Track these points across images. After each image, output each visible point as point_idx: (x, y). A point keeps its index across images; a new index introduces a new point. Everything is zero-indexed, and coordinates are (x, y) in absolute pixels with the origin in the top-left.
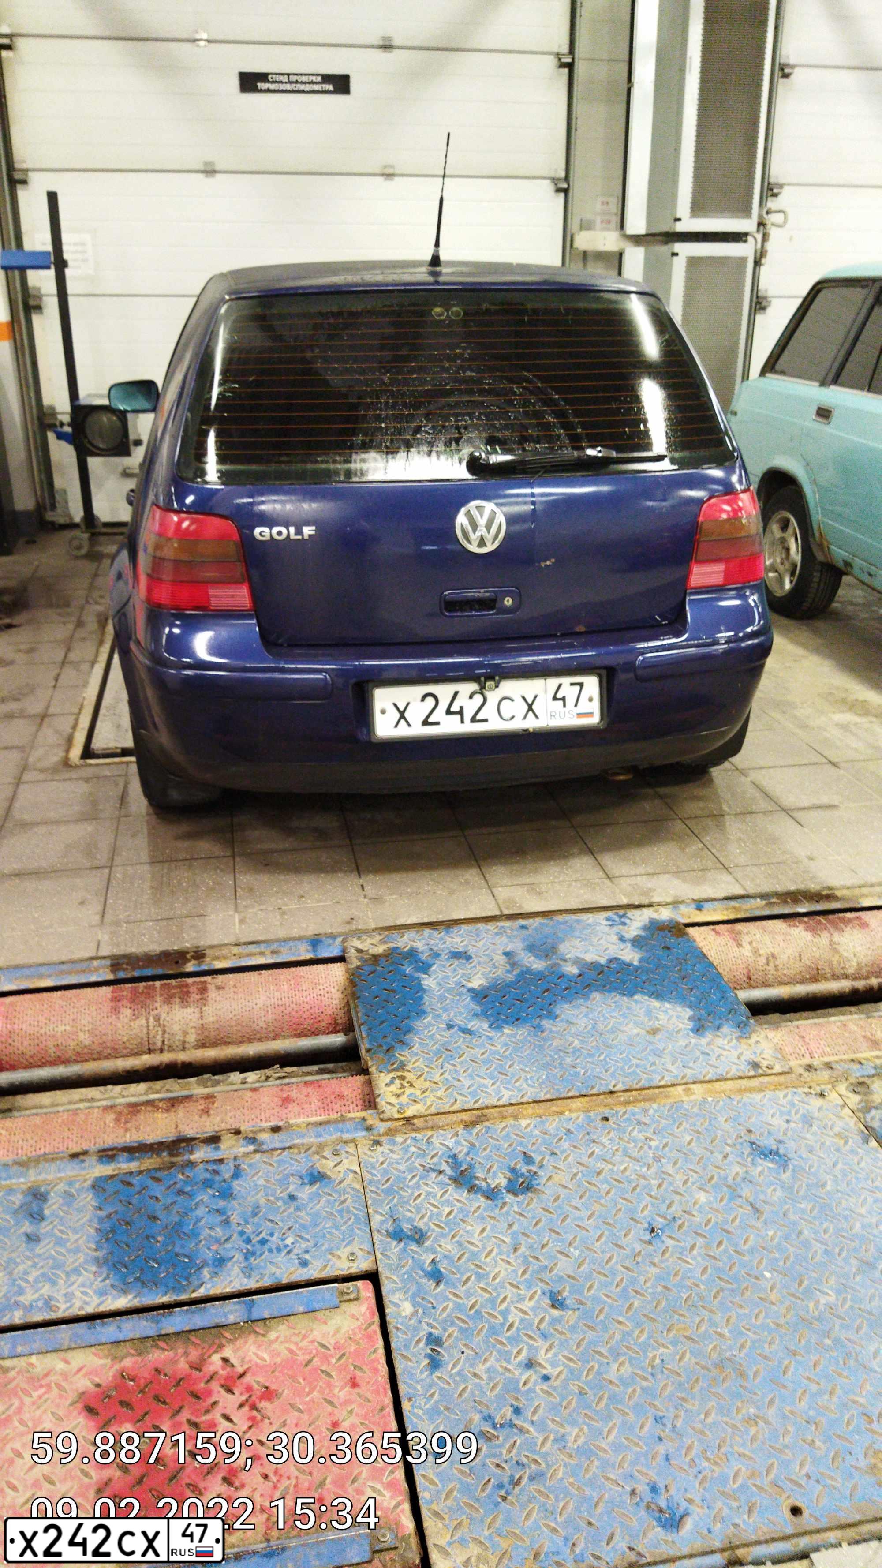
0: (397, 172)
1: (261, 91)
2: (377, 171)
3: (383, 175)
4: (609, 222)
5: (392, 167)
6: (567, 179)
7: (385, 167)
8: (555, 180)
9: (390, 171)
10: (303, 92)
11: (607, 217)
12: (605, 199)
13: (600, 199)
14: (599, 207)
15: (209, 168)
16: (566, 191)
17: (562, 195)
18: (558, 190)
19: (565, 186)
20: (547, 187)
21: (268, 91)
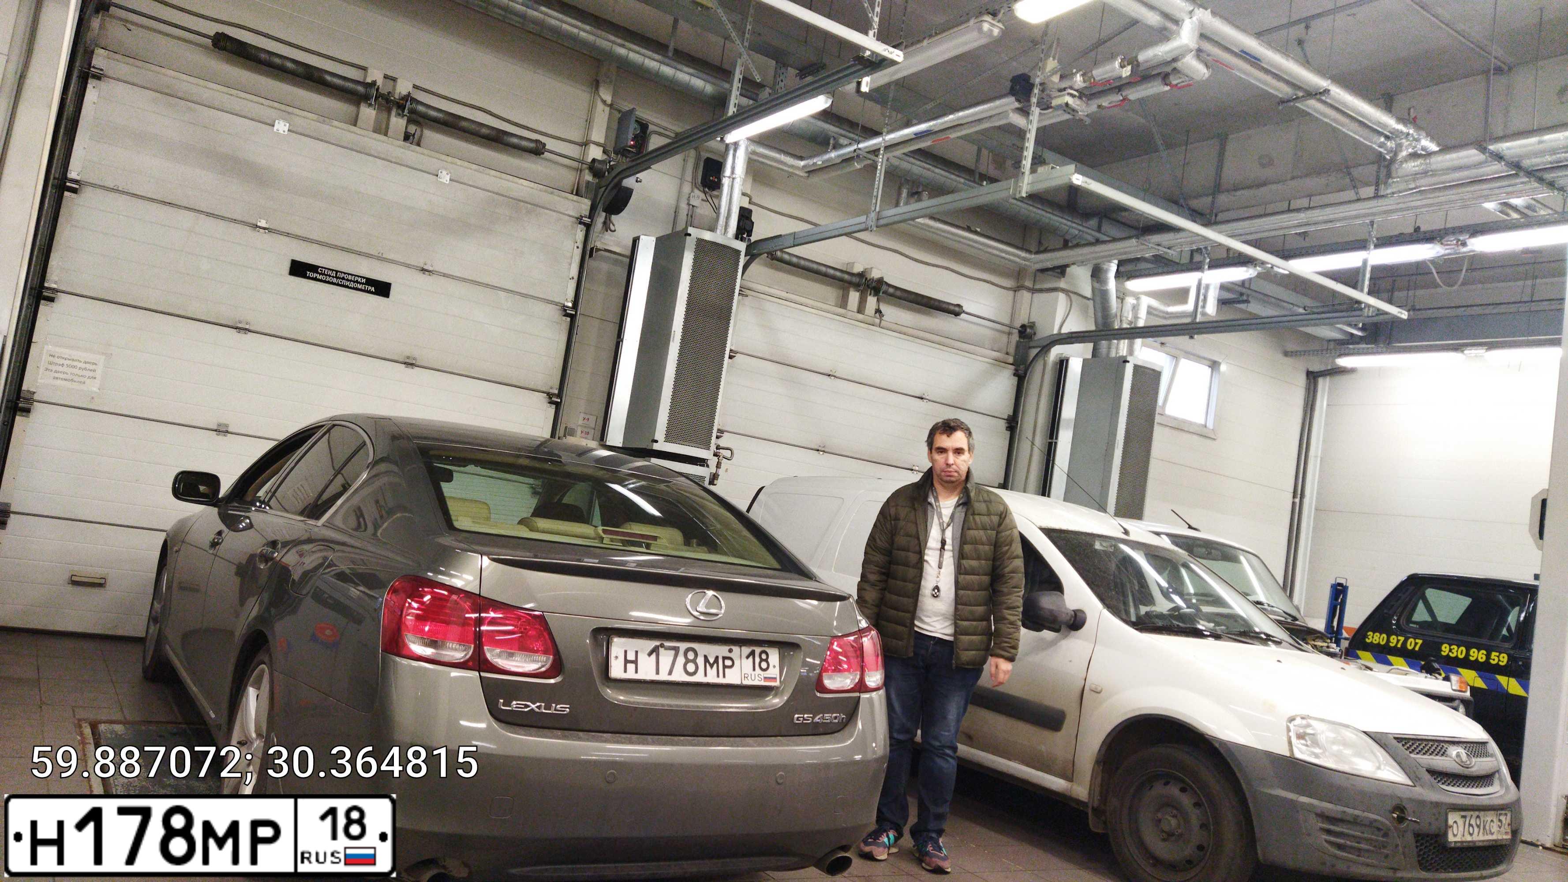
0: (418, 363)
1: (309, 278)
2: (402, 360)
3: (405, 363)
4: (588, 433)
5: (414, 359)
6: (560, 395)
7: (408, 358)
8: (550, 395)
10: (347, 287)
11: (585, 430)
13: (582, 415)
14: (580, 422)
15: (240, 325)
16: (558, 405)
17: (554, 406)
18: (551, 403)
19: (559, 400)
20: (543, 398)
21: (315, 279)
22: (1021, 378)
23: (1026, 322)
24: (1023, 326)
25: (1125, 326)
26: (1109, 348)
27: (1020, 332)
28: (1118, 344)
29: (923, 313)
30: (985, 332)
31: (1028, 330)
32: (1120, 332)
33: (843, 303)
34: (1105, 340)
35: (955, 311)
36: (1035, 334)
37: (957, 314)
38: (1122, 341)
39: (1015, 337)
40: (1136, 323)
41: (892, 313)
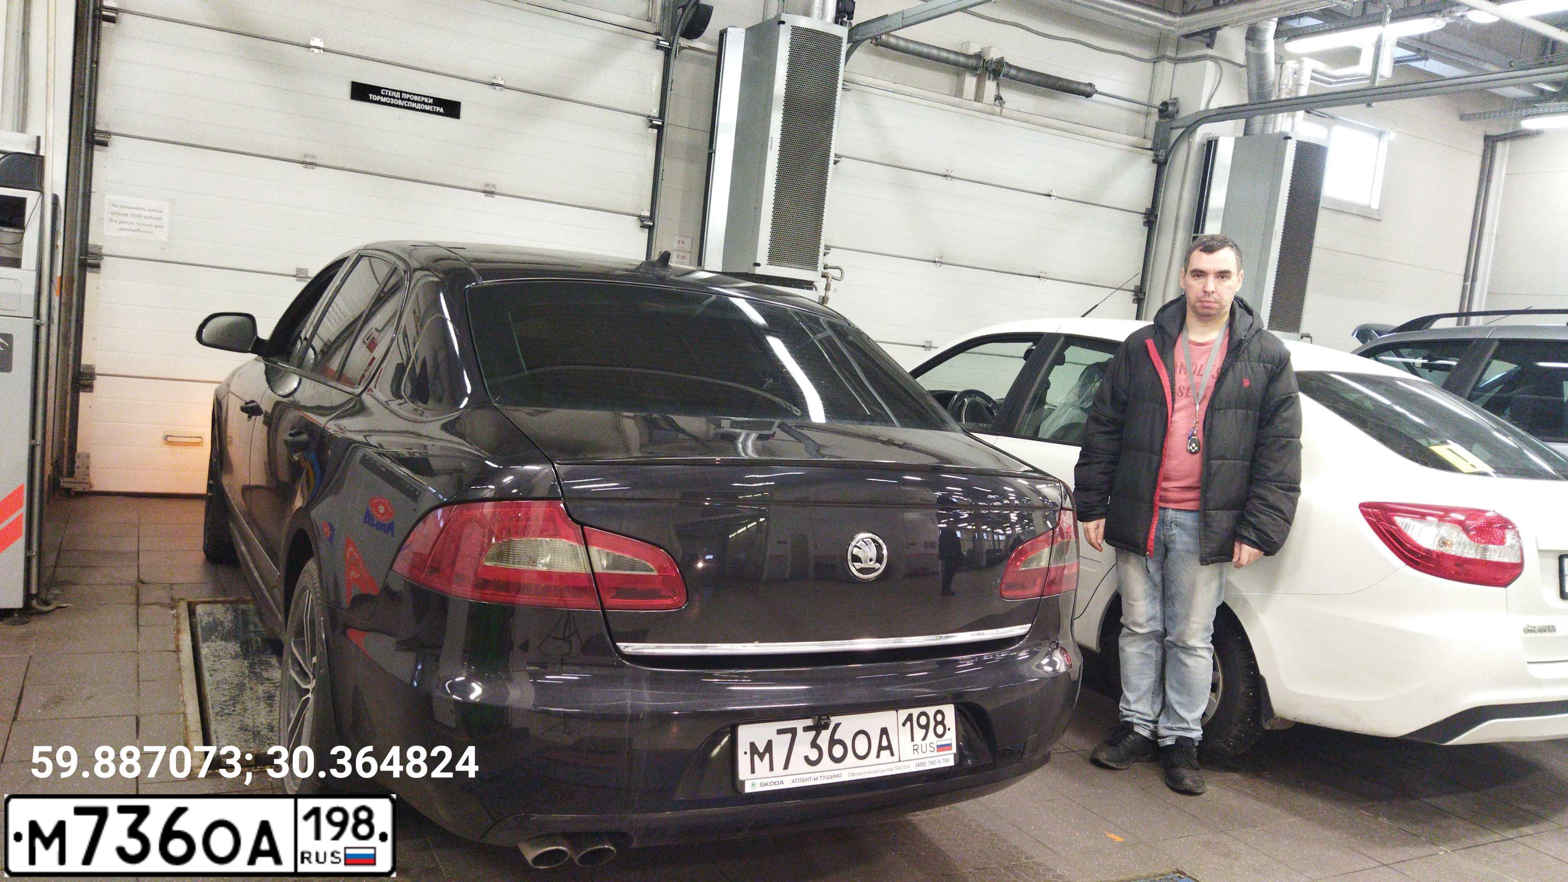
0: (497, 190)
1: (372, 101)
2: (480, 188)
3: (484, 192)
4: (684, 258)
5: (494, 186)
6: (652, 217)
7: (487, 185)
8: (641, 218)
9: (493, 189)
10: (414, 109)
11: (681, 254)
12: (682, 239)
13: (677, 238)
14: (675, 245)
15: (308, 160)
16: (651, 229)
17: (647, 230)
18: (643, 227)
19: (652, 224)
20: (634, 222)
21: (379, 102)
22: (1161, 165)
23: (1166, 98)
24: (1165, 104)
25: (1284, 96)
26: (1265, 123)
27: (1160, 111)
28: (1276, 117)
29: (1050, 96)
30: (1119, 113)
31: (1170, 108)
32: (1278, 104)
33: (959, 92)
34: (1261, 114)
35: (1085, 92)
36: (1178, 112)
37: (1088, 95)
38: (1280, 115)
39: (1155, 118)
40: (1297, 92)
41: (1014, 99)
